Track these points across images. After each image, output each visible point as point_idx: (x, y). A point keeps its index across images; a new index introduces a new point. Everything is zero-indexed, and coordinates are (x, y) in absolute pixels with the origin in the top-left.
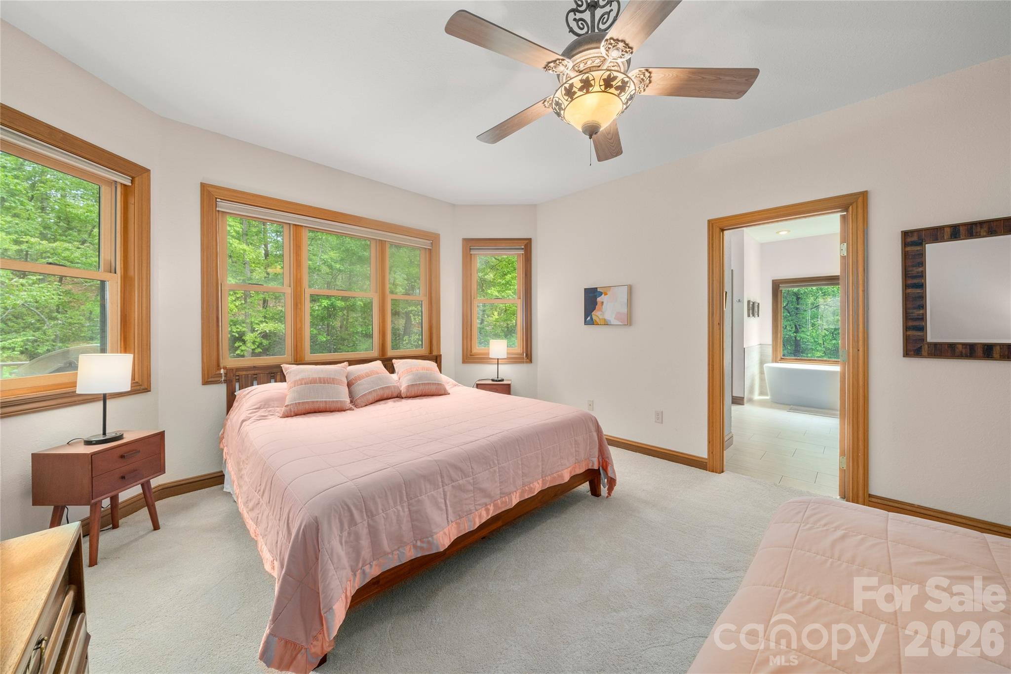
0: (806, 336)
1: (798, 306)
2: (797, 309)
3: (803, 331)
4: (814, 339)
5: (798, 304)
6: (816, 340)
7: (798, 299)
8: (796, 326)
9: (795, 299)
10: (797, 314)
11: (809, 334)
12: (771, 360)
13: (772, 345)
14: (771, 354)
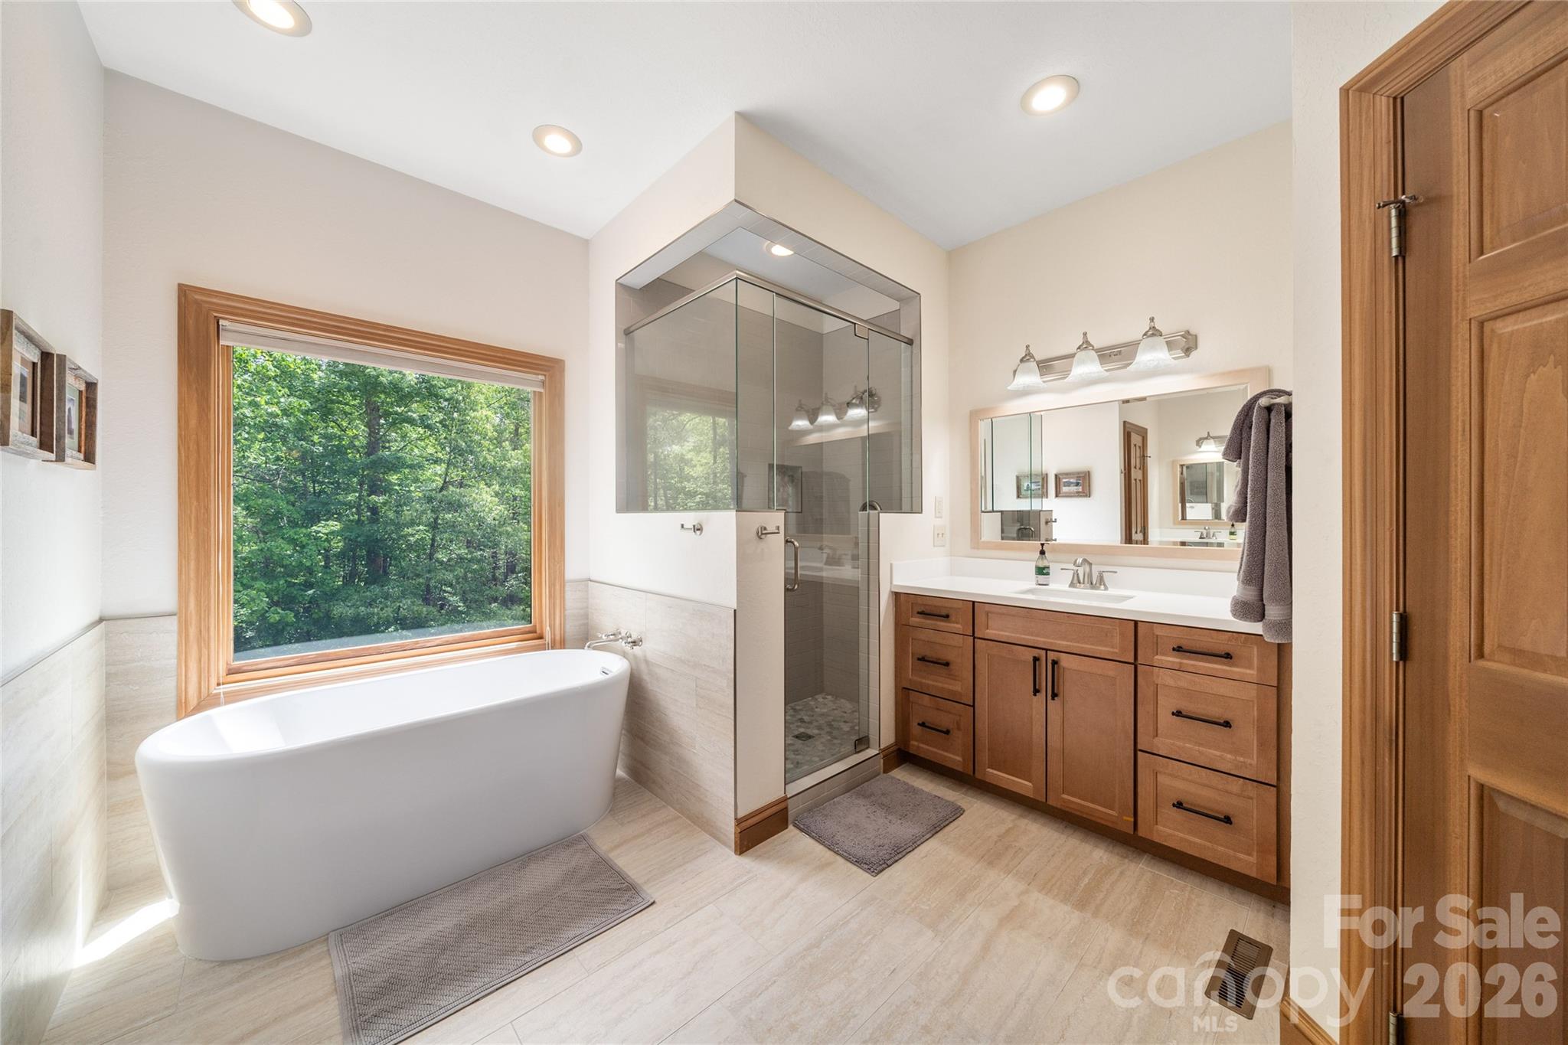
12: (174, 693)
13: (180, 614)
14: (174, 661)
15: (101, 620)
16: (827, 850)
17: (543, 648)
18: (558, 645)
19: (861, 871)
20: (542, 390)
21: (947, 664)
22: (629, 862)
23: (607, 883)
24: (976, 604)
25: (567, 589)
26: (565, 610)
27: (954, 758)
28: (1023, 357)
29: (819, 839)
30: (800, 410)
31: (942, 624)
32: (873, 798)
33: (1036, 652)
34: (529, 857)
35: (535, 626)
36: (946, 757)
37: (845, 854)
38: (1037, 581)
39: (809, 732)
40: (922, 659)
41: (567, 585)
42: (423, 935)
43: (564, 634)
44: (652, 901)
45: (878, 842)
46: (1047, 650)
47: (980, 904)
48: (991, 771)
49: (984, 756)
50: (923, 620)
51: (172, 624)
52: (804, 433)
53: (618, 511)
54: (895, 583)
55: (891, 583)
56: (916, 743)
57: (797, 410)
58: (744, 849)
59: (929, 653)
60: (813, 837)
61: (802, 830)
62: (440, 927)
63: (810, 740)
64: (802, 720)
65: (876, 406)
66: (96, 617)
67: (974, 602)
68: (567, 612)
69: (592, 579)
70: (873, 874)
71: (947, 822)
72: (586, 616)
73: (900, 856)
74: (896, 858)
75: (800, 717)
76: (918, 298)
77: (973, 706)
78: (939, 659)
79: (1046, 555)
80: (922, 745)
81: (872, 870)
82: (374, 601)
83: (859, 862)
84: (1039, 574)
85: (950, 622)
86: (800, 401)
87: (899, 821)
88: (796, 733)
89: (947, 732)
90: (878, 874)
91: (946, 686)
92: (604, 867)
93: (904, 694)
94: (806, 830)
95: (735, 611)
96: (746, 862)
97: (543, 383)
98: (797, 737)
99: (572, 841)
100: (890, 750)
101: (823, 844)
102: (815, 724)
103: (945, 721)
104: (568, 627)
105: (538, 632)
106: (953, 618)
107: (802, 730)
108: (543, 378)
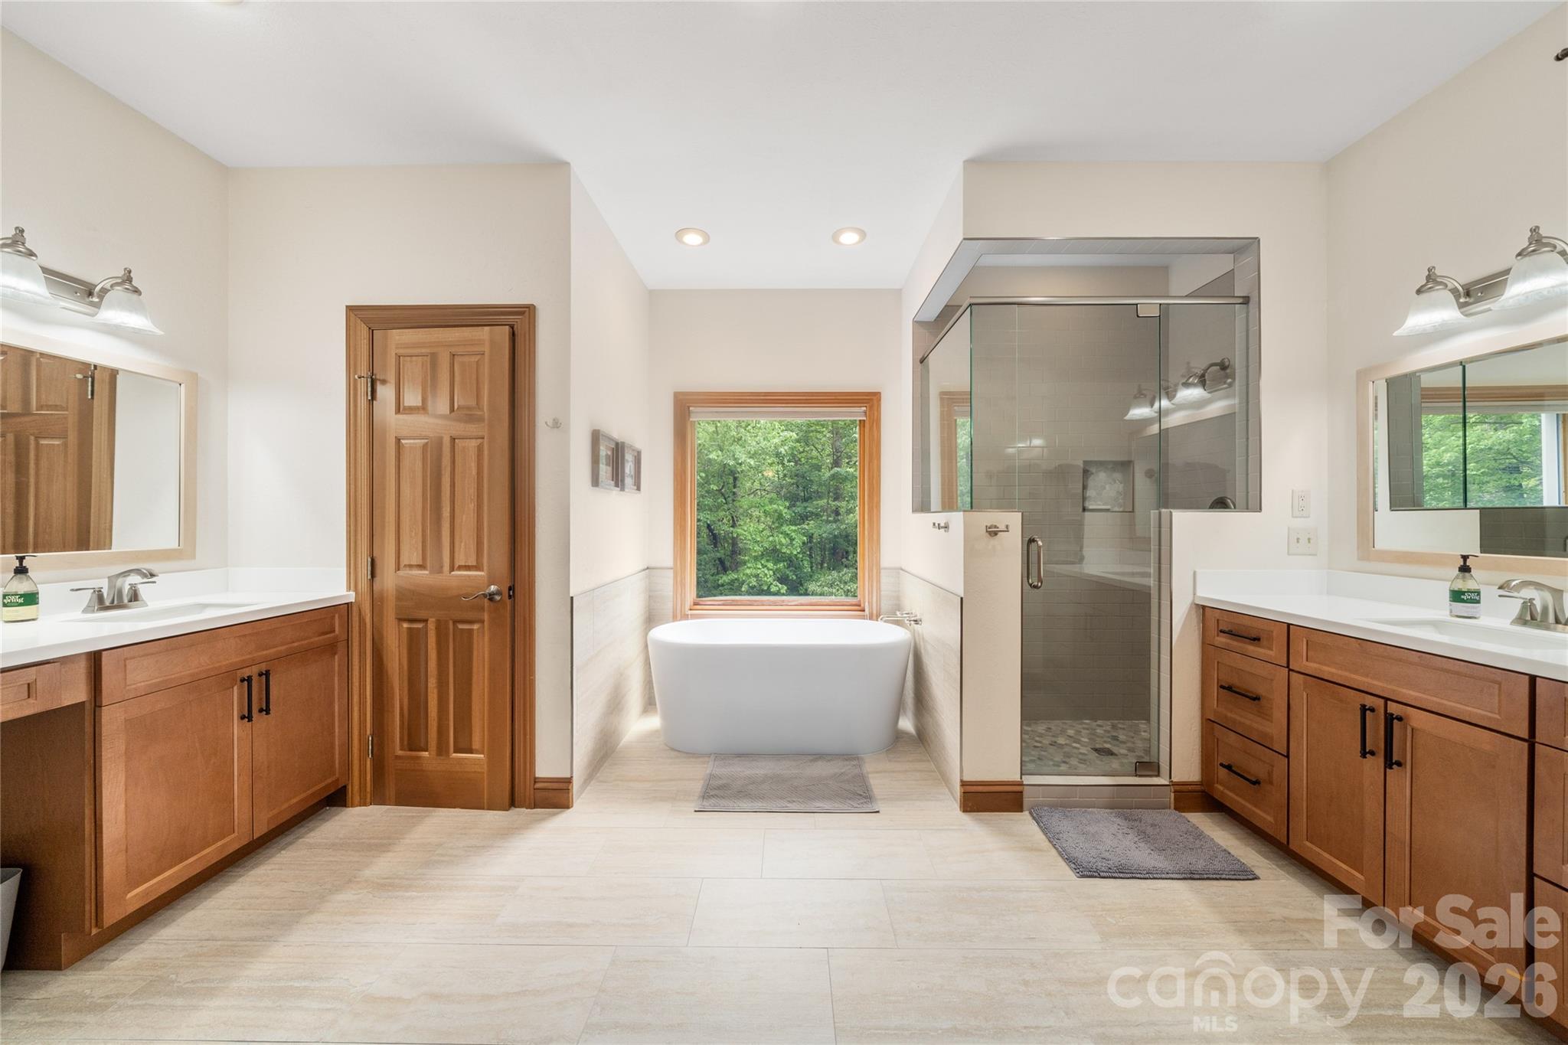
0: (743, 531)
1: (734, 490)
2: (734, 493)
3: (740, 525)
4: (751, 535)
5: (735, 487)
6: (754, 536)
7: (735, 479)
8: (733, 517)
9: (731, 480)
10: (734, 501)
11: (746, 529)
12: (672, 611)
13: (674, 569)
14: (672, 593)
15: (648, 568)
16: (1047, 840)
17: (863, 617)
18: (875, 617)
19: (1067, 868)
20: (865, 418)
21: (1257, 698)
22: (877, 783)
23: (856, 789)
24: (1291, 626)
25: (882, 574)
26: (880, 591)
27: (1265, 817)
28: (1422, 286)
29: (1045, 830)
30: (1139, 397)
31: (1251, 648)
32: (1136, 824)
33: (1369, 701)
34: (819, 756)
35: (860, 601)
36: (1254, 812)
37: (1060, 849)
38: (1451, 612)
39: (1115, 750)
40: (1229, 688)
41: (882, 571)
42: (748, 772)
43: (880, 609)
44: (877, 810)
45: (1106, 855)
46: (1387, 699)
47: (1183, 949)
48: (1308, 844)
49: (1300, 824)
50: (1228, 641)
51: (670, 574)
52: (1146, 422)
53: (914, 511)
54: (1199, 593)
55: (1194, 594)
56: (1221, 788)
57: (1135, 397)
58: (968, 809)
59: (1235, 681)
60: (1040, 827)
61: (1034, 818)
62: (757, 772)
63: (1111, 757)
64: (1115, 738)
65: (1229, 380)
66: (646, 567)
67: (1289, 625)
68: (882, 593)
69: (903, 568)
70: (1078, 875)
71: (1218, 876)
72: (898, 598)
73: (1121, 875)
74: (1114, 875)
75: (1114, 734)
76: (1256, 244)
77: (1288, 756)
78: (1248, 691)
79: (1472, 572)
80: (1227, 792)
81: (1078, 871)
82: (833, 583)
83: (1070, 860)
84: (1454, 601)
85: (1259, 647)
86: (1139, 386)
87: (1149, 851)
88: (1098, 746)
89: (1257, 783)
90: (1083, 876)
91: (1255, 725)
92: (862, 780)
93: (1210, 726)
94: (1037, 820)
95: (962, 599)
96: (966, 818)
97: (865, 412)
98: (1096, 750)
99: (851, 757)
100: (1190, 788)
101: (1046, 834)
102: (1129, 745)
103: (1257, 770)
104: (882, 605)
105: (862, 605)
106: (1264, 642)
107: (1108, 746)
108: (865, 408)
